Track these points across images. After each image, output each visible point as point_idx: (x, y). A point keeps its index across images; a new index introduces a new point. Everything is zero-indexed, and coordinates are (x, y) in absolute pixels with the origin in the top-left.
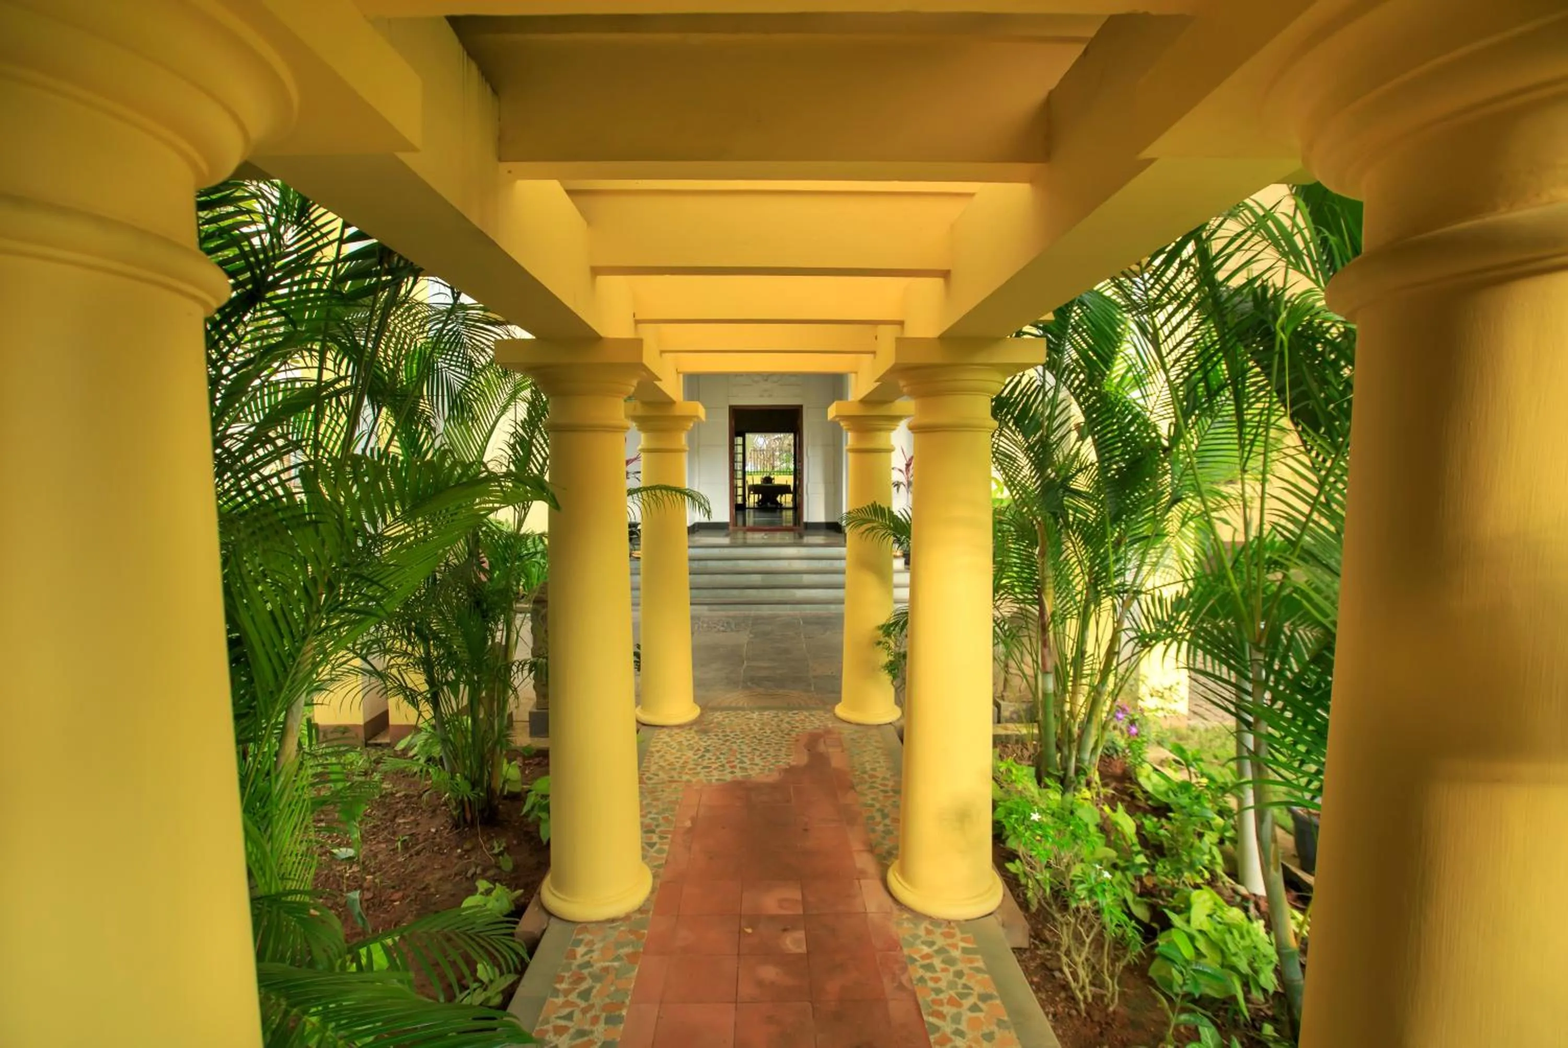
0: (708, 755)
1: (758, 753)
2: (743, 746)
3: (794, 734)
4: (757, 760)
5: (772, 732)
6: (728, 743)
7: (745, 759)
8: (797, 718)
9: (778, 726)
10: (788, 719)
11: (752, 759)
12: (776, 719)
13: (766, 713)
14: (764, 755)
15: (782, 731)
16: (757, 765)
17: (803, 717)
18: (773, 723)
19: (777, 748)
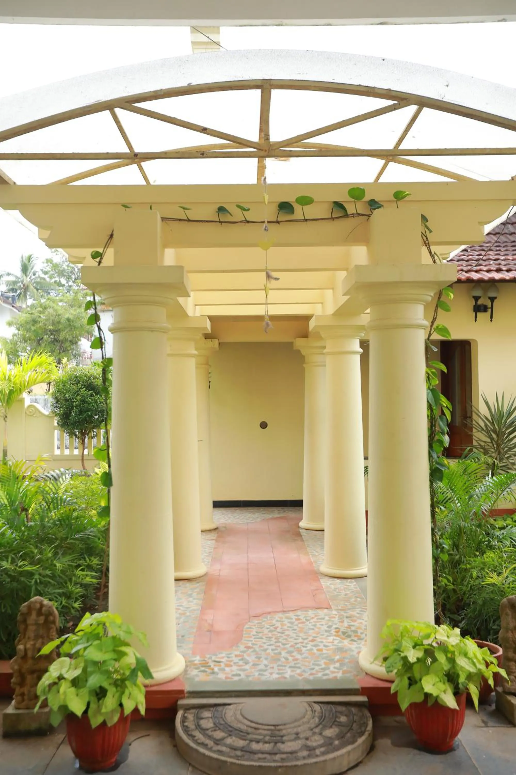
0: (325, 628)
1: (279, 630)
2: (294, 635)
3: (242, 648)
4: (278, 624)
5: (265, 650)
6: (310, 638)
7: (289, 625)
8: (234, 668)
9: (259, 658)
10: (247, 667)
11: (283, 625)
12: (262, 667)
13: (275, 676)
14: (272, 628)
15: (255, 651)
16: (277, 621)
17: (227, 669)
18: (265, 662)
19: (260, 635)
